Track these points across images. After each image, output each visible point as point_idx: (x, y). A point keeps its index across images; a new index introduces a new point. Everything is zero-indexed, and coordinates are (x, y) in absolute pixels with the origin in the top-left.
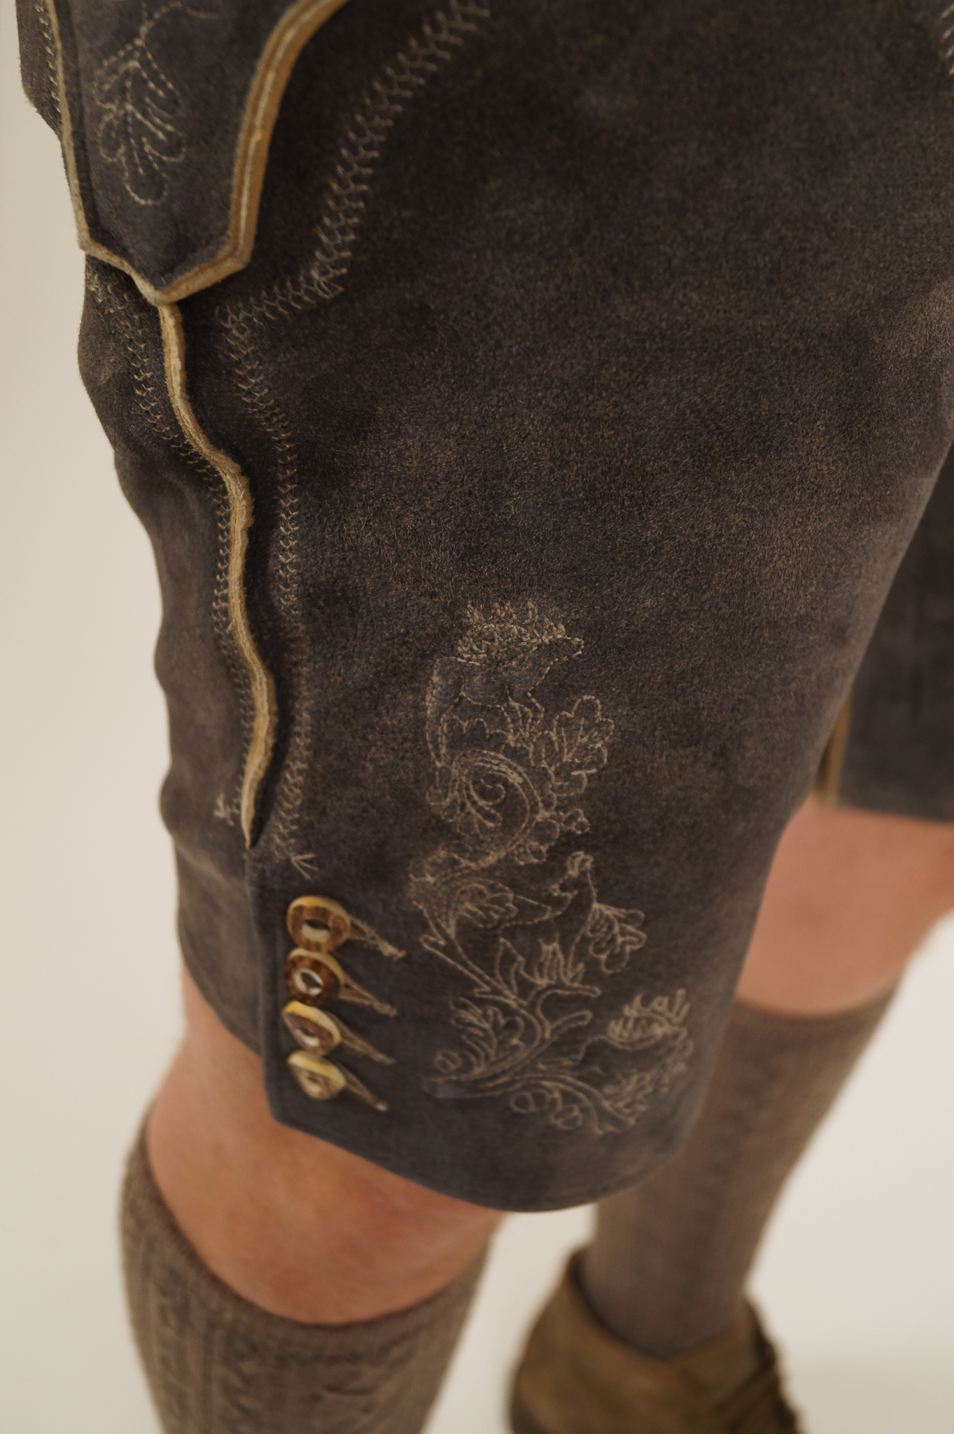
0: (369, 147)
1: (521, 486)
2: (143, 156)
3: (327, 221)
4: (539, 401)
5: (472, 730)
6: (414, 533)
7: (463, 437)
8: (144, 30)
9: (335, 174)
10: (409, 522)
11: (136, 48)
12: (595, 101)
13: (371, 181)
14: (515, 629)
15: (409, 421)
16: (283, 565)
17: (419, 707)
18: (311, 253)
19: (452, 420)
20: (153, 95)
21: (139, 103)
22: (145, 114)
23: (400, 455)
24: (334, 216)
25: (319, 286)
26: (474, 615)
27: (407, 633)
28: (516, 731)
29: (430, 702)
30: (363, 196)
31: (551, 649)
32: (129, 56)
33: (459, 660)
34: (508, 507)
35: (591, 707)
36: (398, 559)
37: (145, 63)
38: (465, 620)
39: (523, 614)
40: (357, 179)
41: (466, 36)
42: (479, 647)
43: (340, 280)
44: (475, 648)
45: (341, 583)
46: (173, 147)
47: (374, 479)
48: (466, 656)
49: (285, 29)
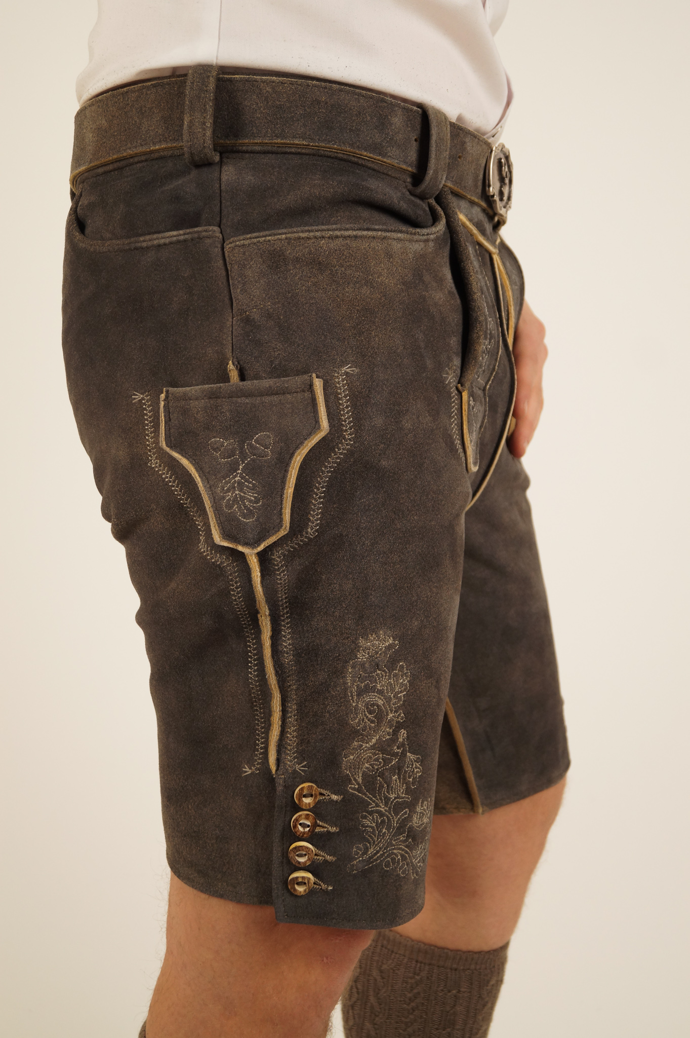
0: (322, 487)
1: (375, 590)
2: (245, 507)
3: (312, 512)
4: (377, 560)
5: (365, 686)
6: (340, 616)
7: (354, 578)
8: (241, 467)
9: (313, 497)
10: (337, 614)
11: (238, 473)
12: (384, 463)
13: (324, 498)
14: (377, 643)
15: (334, 579)
16: (286, 646)
17: (345, 683)
18: (308, 524)
19: (350, 574)
20: (248, 487)
21: (241, 490)
22: (245, 493)
23: (332, 591)
24: (314, 511)
25: (310, 533)
26: (361, 641)
27: (339, 655)
28: (380, 682)
29: (349, 680)
30: (322, 503)
31: (390, 647)
32: (236, 476)
33: (359, 660)
34: (371, 599)
35: (402, 667)
36: (334, 628)
37: (242, 478)
38: (359, 644)
39: (378, 637)
40: (320, 498)
41: (348, 450)
42: (365, 653)
43: (317, 531)
44: (364, 654)
45: (311, 645)
46: (257, 502)
47: (323, 602)
48: (361, 658)
49: (297, 457)
